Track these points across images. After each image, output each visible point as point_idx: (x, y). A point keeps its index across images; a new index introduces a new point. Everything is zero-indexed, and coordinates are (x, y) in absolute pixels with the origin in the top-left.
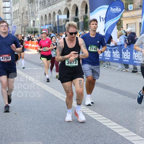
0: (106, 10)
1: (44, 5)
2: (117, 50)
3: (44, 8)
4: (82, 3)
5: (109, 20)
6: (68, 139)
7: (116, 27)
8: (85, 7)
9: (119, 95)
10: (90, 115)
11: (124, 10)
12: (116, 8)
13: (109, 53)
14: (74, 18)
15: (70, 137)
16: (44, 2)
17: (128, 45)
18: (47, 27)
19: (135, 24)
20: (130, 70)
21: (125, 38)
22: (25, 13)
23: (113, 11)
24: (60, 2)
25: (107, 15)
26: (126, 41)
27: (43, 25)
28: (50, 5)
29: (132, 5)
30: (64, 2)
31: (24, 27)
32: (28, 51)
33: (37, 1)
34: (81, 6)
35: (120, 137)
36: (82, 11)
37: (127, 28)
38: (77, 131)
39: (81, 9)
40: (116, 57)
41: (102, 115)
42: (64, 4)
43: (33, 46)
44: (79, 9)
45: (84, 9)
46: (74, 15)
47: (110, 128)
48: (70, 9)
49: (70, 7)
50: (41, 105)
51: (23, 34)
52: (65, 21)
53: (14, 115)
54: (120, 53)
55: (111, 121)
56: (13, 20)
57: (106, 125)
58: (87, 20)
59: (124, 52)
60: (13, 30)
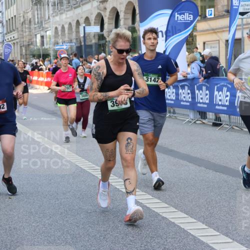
0: (168, 18)
1: (61, 8)
2: (186, 88)
3: (61, 14)
4: (126, 5)
5: (173, 35)
6: (101, 241)
7: (185, 47)
8: (131, 12)
9: (190, 164)
11: (199, 18)
12: (184, 15)
15: (104, 238)
16: (61, 3)
17: (205, 78)
18: (65, 47)
19: (218, 42)
20: (209, 122)
21: (201, 67)
22: (26, 21)
23: (179, 19)
24: (88, 3)
25: (170, 26)
26: (203, 71)
27: (58, 44)
29: (213, 9)
30: (95, 4)
31: (26, 47)
32: (32, 87)
33: (48, 1)
34: (125, 11)
35: (191, 237)
36: (125, 19)
37: (204, 49)
38: (117, 227)
39: (124, 15)
40: (184, 100)
41: (161, 200)
42: (95, 7)
43: (41, 79)
44: (122, 15)
45: (130, 16)
46: (112, 26)
47: (174, 223)
48: (106, 16)
49: (105, 12)
50: (54, 183)
51: (23, 59)
52: (97, 37)
53: (7, 200)
54: (191, 93)
55: (176, 210)
56: (6, 34)
57: (167, 217)
58: (135, 35)
59: (199, 91)
60: (7, 53)
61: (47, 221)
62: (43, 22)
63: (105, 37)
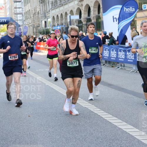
0: (120, 10)
1: (56, 5)
3: (56, 8)
4: (95, 3)
5: (123, 20)
7: (130, 27)
8: (97, 7)
9: (134, 97)
10: (104, 118)
11: (138, 10)
12: (130, 8)
13: (123, 54)
14: (86, 18)
15: (85, 140)
16: (56, 2)
18: (59, 28)
22: (36, 13)
23: (126, 11)
24: (72, 2)
25: (121, 15)
27: (54, 26)
28: (61, 5)
29: (146, 5)
30: (76, 2)
31: (36, 28)
32: (40, 52)
33: (49, 1)
34: (94, 6)
35: (136, 140)
36: (94, 11)
38: (92, 134)
39: (93, 9)
40: (130, 58)
41: (117, 118)
42: (76, 4)
44: (92, 9)
45: (97, 9)
46: (86, 16)
47: (126, 131)
48: (82, 9)
49: (82, 7)
50: (55, 107)
51: (35, 35)
52: (77, 22)
53: (27, 117)
55: (127, 124)
56: (25, 20)
57: (122, 128)
58: (100, 20)
60: (25, 31)
61: (51, 130)
62: (46, 13)
63: (82, 22)
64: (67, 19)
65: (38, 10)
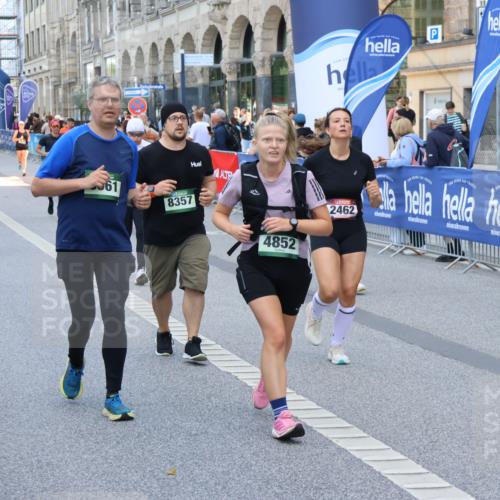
0: (351, 45)
1: (135, 15)
2: (386, 185)
4: (267, 14)
8: (276, 26)
12: (383, 42)
14: (237, 63)
15: (224, 488)
16: (137, 4)
18: (144, 92)
19: (449, 91)
22: (66, 38)
24: (189, 6)
25: (354, 62)
28: (154, 15)
29: (439, 27)
30: (205, 8)
31: (64, 89)
33: (110, 0)
34: (263, 24)
35: (394, 489)
36: (264, 40)
37: (421, 104)
39: (263, 33)
40: (382, 207)
41: (334, 413)
42: (204, 15)
44: (257, 33)
45: (274, 35)
46: (239, 54)
47: (360, 460)
48: (226, 33)
49: (225, 24)
51: (60, 111)
52: (207, 73)
54: (396, 194)
55: (365, 435)
56: (25, 61)
57: (348, 448)
58: (283, 72)
59: (412, 193)
60: (26, 99)
62: (101, 40)
63: (223, 75)
64: (172, 62)
65: (73, 27)
